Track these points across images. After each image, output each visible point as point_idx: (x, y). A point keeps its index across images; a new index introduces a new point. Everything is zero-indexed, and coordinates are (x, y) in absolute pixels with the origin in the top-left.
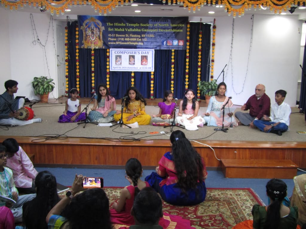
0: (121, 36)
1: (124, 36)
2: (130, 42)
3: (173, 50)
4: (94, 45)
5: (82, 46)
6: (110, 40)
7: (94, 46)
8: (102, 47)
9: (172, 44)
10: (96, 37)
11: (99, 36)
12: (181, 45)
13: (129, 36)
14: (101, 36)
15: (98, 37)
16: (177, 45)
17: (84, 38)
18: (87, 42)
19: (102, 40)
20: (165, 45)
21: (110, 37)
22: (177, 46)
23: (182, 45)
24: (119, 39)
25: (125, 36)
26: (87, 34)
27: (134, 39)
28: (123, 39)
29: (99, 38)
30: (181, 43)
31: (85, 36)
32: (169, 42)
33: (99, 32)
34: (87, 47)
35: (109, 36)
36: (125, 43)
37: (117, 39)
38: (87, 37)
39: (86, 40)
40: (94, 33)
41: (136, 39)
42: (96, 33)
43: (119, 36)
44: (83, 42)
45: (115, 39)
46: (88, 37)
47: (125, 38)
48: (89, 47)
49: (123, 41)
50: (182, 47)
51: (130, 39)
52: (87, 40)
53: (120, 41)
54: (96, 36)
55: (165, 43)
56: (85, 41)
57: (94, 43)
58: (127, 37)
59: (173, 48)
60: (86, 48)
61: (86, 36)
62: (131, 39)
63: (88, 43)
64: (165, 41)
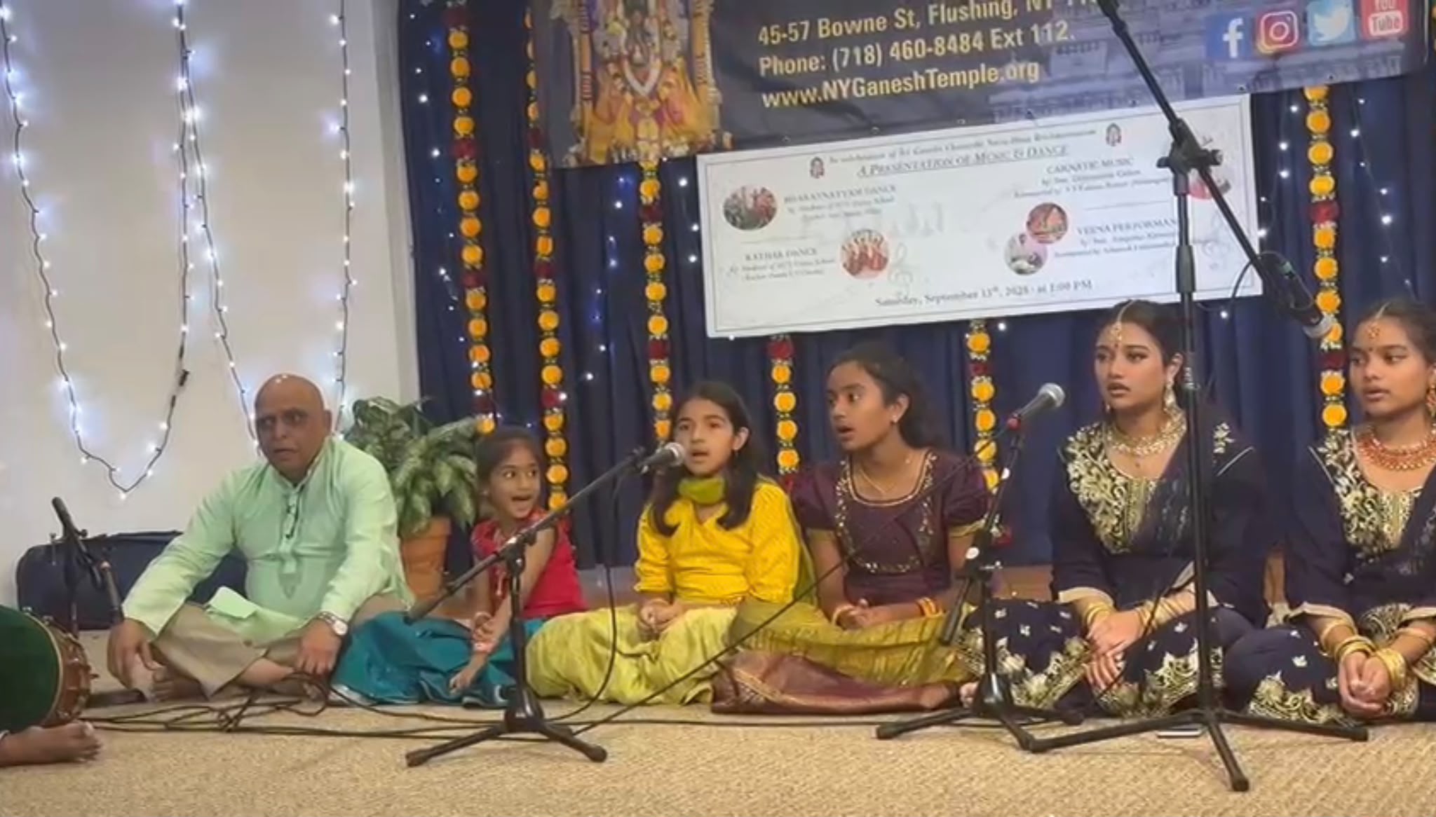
0: (856, 26)
1: (880, 24)
2: (931, 72)
3: (1314, 93)
4: (654, 125)
5: (573, 149)
6: (770, 71)
7: (655, 137)
8: (713, 136)
9: (1304, 33)
10: (667, 65)
11: (688, 54)
12: (1383, 39)
13: (922, 15)
14: (704, 47)
15: (679, 63)
16: (1352, 37)
17: (582, 87)
18: (605, 115)
19: (711, 80)
20: (1234, 53)
21: (771, 50)
22: (1353, 53)
23: (1398, 30)
24: (841, 55)
25: (891, 19)
26: (599, 48)
27: (965, 37)
28: (872, 55)
29: (691, 73)
30: (1381, 16)
31: (587, 68)
32: (1269, 22)
33: (685, 22)
34: (609, 153)
35: (766, 41)
36: (895, 86)
37: (829, 61)
38: (600, 78)
39: (595, 98)
40: (646, 34)
41: (978, 35)
42: (664, 35)
43: (837, 29)
44: (575, 116)
45: (813, 64)
46: (612, 68)
47: (887, 38)
48: (618, 148)
49: (872, 73)
50: (1401, 46)
51: (930, 43)
52: (604, 96)
53: (851, 71)
54: (661, 55)
55: (1233, 37)
56: (588, 107)
57: (658, 116)
58: (909, 33)
59: (1313, 70)
60: (601, 161)
61: (598, 61)
62: (939, 41)
63: (612, 119)
64: (1238, 22)
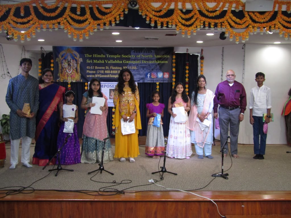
0: (100, 68)
1: (104, 68)
2: (110, 75)
3: (158, 83)
5: (58, 79)
6: (88, 72)
7: (71, 79)
8: (79, 80)
9: (157, 76)
10: (73, 70)
11: (76, 69)
12: (166, 78)
13: (109, 68)
14: (79, 68)
15: (75, 70)
16: (162, 77)
17: (60, 71)
18: (63, 75)
19: (80, 73)
20: (149, 77)
21: (88, 70)
22: (162, 79)
23: (167, 77)
24: (98, 72)
25: (105, 68)
26: (63, 66)
27: (115, 71)
28: (102, 72)
29: (77, 71)
30: (166, 75)
31: (61, 69)
32: (153, 74)
33: (76, 64)
34: (63, 81)
35: (88, 68)
36: (105, 76)
37: (96, 72)
38: (63, 70)
39: (62, 73)
40: (70, 65)
41: (117, 71)
42: (73, 66)
43: (98, 68)
44: (58, 75)
45: (94, 72)
46: (65, 69)
47: (105, 70)
48: (65, 80)
49: (102, 74)
50: (168, 79)
51: (110, 71)
52: (63, 73)
53: (99, 74)
54: (73, 68)
55: (149, 75)
56: (61, 74)
57: (71, 76)
58: (107, 70)
59: (157, 81)
60: (62, 81)
61: (62, 68)
62: (112, 71)
63: (64, 76)
64: (149, 74)
